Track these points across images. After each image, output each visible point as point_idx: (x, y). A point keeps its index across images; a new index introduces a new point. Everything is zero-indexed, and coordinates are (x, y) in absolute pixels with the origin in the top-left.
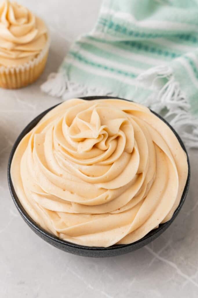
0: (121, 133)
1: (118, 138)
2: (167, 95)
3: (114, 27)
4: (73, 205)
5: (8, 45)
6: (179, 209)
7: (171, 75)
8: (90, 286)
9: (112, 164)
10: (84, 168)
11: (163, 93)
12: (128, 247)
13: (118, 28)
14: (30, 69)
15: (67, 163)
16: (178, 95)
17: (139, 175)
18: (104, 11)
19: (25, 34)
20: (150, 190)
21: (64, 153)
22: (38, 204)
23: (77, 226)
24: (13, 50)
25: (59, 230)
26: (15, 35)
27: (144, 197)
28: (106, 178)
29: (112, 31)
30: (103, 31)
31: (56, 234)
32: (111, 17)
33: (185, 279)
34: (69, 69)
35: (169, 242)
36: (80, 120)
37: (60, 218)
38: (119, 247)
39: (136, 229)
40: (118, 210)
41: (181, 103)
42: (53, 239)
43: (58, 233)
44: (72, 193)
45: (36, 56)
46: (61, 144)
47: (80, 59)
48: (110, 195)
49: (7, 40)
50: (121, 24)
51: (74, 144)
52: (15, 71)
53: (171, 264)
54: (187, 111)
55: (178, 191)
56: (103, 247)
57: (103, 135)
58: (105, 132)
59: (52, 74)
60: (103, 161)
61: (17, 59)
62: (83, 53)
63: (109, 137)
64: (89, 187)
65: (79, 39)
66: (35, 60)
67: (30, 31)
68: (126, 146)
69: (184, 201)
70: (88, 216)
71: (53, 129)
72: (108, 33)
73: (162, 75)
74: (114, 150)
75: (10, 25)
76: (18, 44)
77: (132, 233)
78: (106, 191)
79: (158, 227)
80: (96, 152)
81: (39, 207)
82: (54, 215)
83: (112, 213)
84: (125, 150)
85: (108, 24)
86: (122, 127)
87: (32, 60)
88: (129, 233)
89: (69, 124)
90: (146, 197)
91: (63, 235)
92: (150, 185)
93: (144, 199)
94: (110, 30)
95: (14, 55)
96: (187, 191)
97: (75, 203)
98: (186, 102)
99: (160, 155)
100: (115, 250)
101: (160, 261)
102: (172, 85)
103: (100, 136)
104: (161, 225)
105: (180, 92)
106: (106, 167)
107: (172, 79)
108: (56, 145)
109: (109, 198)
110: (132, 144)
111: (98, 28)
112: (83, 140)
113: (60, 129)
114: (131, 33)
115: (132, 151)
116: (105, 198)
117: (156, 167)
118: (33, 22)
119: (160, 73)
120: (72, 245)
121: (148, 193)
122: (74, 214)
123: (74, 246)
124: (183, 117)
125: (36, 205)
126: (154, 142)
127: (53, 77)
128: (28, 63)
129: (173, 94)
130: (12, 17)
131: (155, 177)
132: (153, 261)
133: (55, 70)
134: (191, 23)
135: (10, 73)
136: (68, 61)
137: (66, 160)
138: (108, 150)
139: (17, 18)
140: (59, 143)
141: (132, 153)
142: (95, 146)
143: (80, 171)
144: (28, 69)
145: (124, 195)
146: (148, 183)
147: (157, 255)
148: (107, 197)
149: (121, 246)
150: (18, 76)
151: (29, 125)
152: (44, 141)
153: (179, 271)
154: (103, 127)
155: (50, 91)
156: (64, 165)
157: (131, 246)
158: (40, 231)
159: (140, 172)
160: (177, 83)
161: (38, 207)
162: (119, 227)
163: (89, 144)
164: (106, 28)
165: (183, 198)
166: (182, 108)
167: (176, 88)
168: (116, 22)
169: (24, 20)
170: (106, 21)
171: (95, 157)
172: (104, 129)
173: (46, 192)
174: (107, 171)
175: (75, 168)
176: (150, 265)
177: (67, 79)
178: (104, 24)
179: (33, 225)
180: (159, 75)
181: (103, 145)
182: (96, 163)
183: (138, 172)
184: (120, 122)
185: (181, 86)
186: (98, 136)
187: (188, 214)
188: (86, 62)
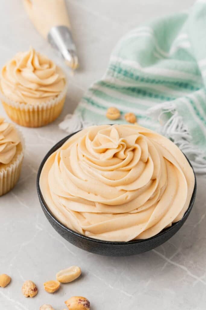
0: (137, 146)
1: (134, 150)
2: (172, 127)
3: (123, 72)
4: (97, 205)
5: (34, 86)
6: (188, 211)
7: (175, 110)
8: (110, 286)
9: (130, 170)
10: (106, 173)
11: (168, 126)
12: (145, 242)
13: (126, 73)
14: (51, 108)
15: (91, 170)
16: (181, 128)
17: (153, 180)
18: (113, 59)
19: (47, 77)
20: (163, 195)
21: (88, 161)
22: (65, 207)
23: (101, 223)
24: (37, 90)
25: (85, 227)
26: (41, 78)
27: (157, 200)
28: (126, 180)
29: (121, 76)
30: (113, 76)
31: (82, 232)
32: (120, 64)
33: (195, 279)
34: (83, 112)
35: (179, 250)
36: (101, 135)
37: (85, 218)
38: (138, 241)
39: (152, 226)
40: (136, 210)
41: (184, 135)
42: (79, 236)
43: (84, 231)
44: (96, 195)
45: (57, 96)
46: (85, 154)
47: (93, 103)
48: (129, 195)
49: (32, 82)
50: (128, 69)
51: (97, 155)
52: (38, 108)
53: (182, 267)
54: (189, 142)
55: (187, 196)
56: (124, 242)
57: (122, 146)
58: (123, 143)
59: (69, 115)
60: (122, 167)
61: (41, 98)
62: (95, 99)
63: (127, 148)
64: (110, 189)
65: (92, 86)
66: (56, 99)
67: (52, 75)
68: (141, 156)
69: (193, 205)
70: (111, 215)
71: (77, 145)
72: (117, 77)
73: (167, 110)
74: (132, 158)
75: (35, 70)
76: (41, 85)
77: (149, 229)
78: (126, 192)
79: (171, 225)
80: (116, 160)
81: (67, 210)
82: (79, 215)
83: (130, 212)
84: (141, 160)
85: (117, 69)
86: (138, 141)
87: (54, 99)
88: (146, 229)
89: (92, 139)
90: (159, 200)
91: (89, 232)
92: (163, 191)
93: (158, 202)
94: (119, 75)
95: (38, 94)
96: (194, 197)
97: (99, 203)
98: (188, 134)
99: (170, 167)
100: (134, 244)
101: (172, 265)
102: (176, 119)
103: (119, 147)
104: (173, 224)
105: (182, 125)
106: (125, 173)
107: (176, 113)
108: (81, 157)
109: (129, 198)
110: (147, 155)
111: (109, 73)
112: (105, 150)
113: (84, 145)
114: (137, 78)
115: (146, 161)
116: (125, 198)
117: (167, 177)
118: (53, 68)
119: (166, 108)
120: (96, 241)
121: (161, 197)
122: (98, 213)
123: (98, 241)
124: (186, 146)
125: (64, 208)
126: (164, 158)
127: (70, 118)
128: (49, 101)
129: (177, 127)
130: (37, 63)
131: (166, 185)
132: (166, 264)
133: (72, 112)
134: (188, 72)
135: (34, 111)
136: (83, 105)
137: (90, 168)
138: (125, 160)
139: (41, 64)
140: (84, 154)
141: (147, 163)
142: (115, 156)
143: (103, 176)
144: (49, 107)
145: (141, 197)
146: (161, 187)
147: (169, 261)
148: (127, 197)
149: (140, 241)
150: (40, 113)
151: (54, 147)
152: (69, 155)
153: (189, 273)
154: (122, 139)
155: (67, 128)
156: (89, 172)
157: (148, 241)
158: (67, 230)
159: (154, 178)
160: (181, 118)
161: (65, 210)
162: (138, 225)
163: (110, 153)
164: (116, 73)
165: (192, 202)
166: (184, 139)
167: (179, 121)
168: (124, 69)
169: (46, 66)
170: (115, 67)
171: (116, 164)
172: (123, 141)
173: (73, 195)
174: (126, 175)
175: (98, 174)
176: (163, 268)
177: (82, 120)
178: (114, 70)
179: (61, 225)
180: (165, 110)
181: (122, 154)
182: (117, 169)
183: (151, 178)
184: (135, 137)
185: (183, 120)
186: (117, 146)
187: (195, 226)
188: (99, 106)
